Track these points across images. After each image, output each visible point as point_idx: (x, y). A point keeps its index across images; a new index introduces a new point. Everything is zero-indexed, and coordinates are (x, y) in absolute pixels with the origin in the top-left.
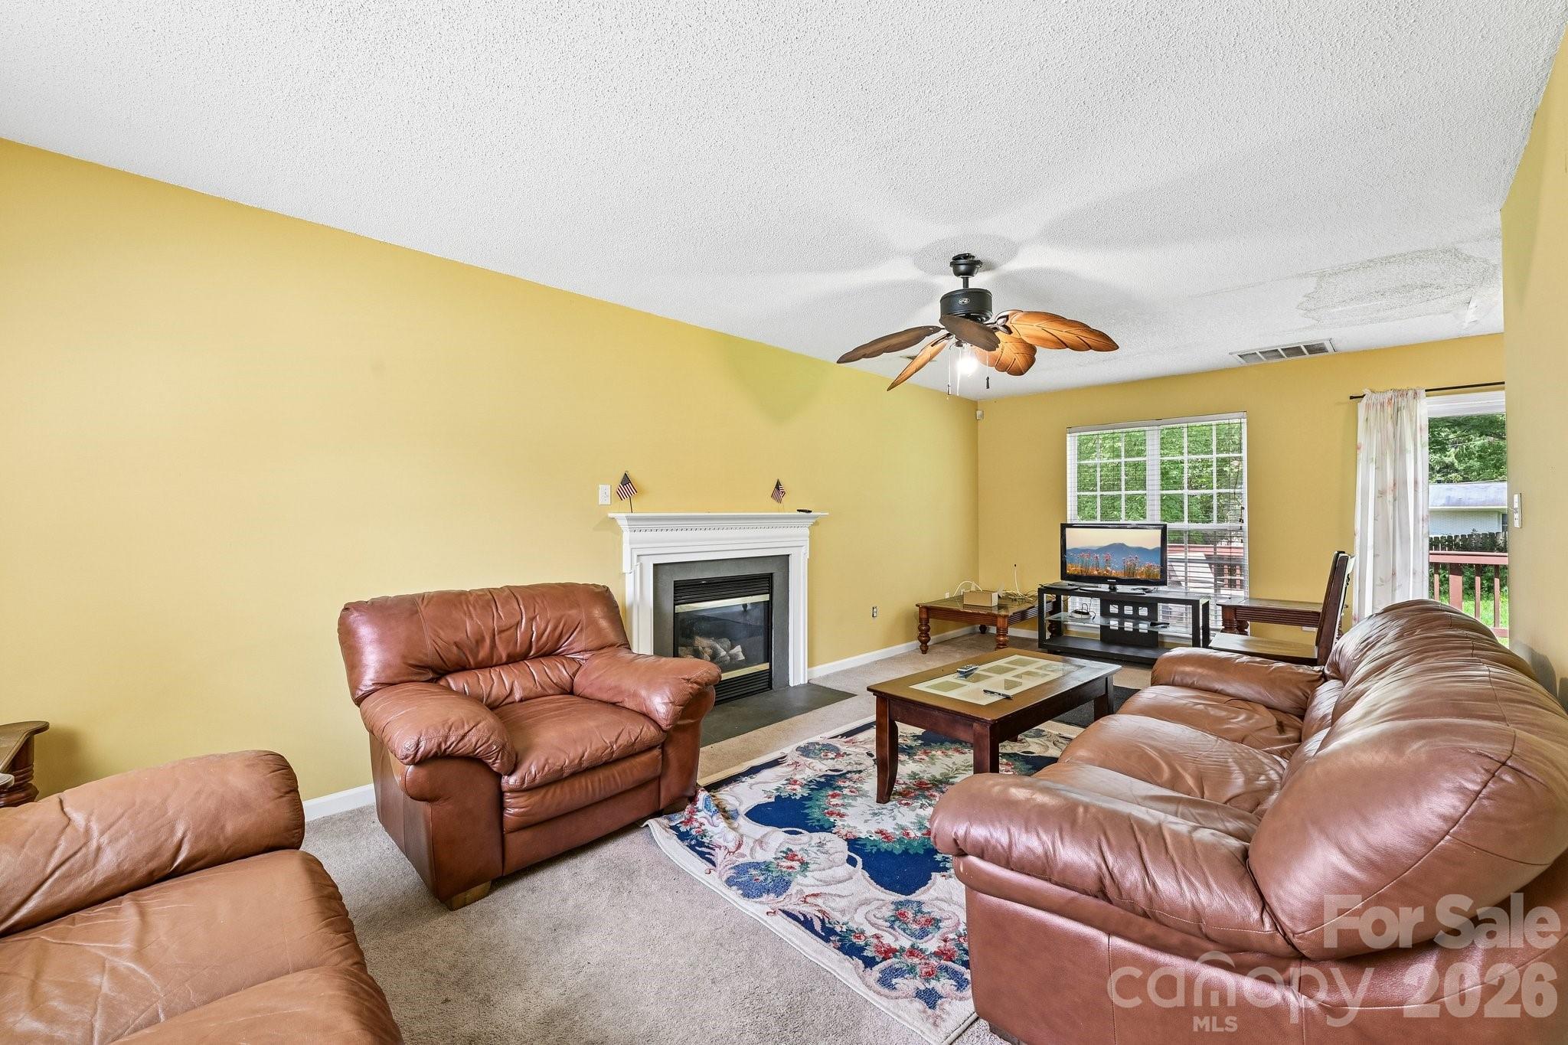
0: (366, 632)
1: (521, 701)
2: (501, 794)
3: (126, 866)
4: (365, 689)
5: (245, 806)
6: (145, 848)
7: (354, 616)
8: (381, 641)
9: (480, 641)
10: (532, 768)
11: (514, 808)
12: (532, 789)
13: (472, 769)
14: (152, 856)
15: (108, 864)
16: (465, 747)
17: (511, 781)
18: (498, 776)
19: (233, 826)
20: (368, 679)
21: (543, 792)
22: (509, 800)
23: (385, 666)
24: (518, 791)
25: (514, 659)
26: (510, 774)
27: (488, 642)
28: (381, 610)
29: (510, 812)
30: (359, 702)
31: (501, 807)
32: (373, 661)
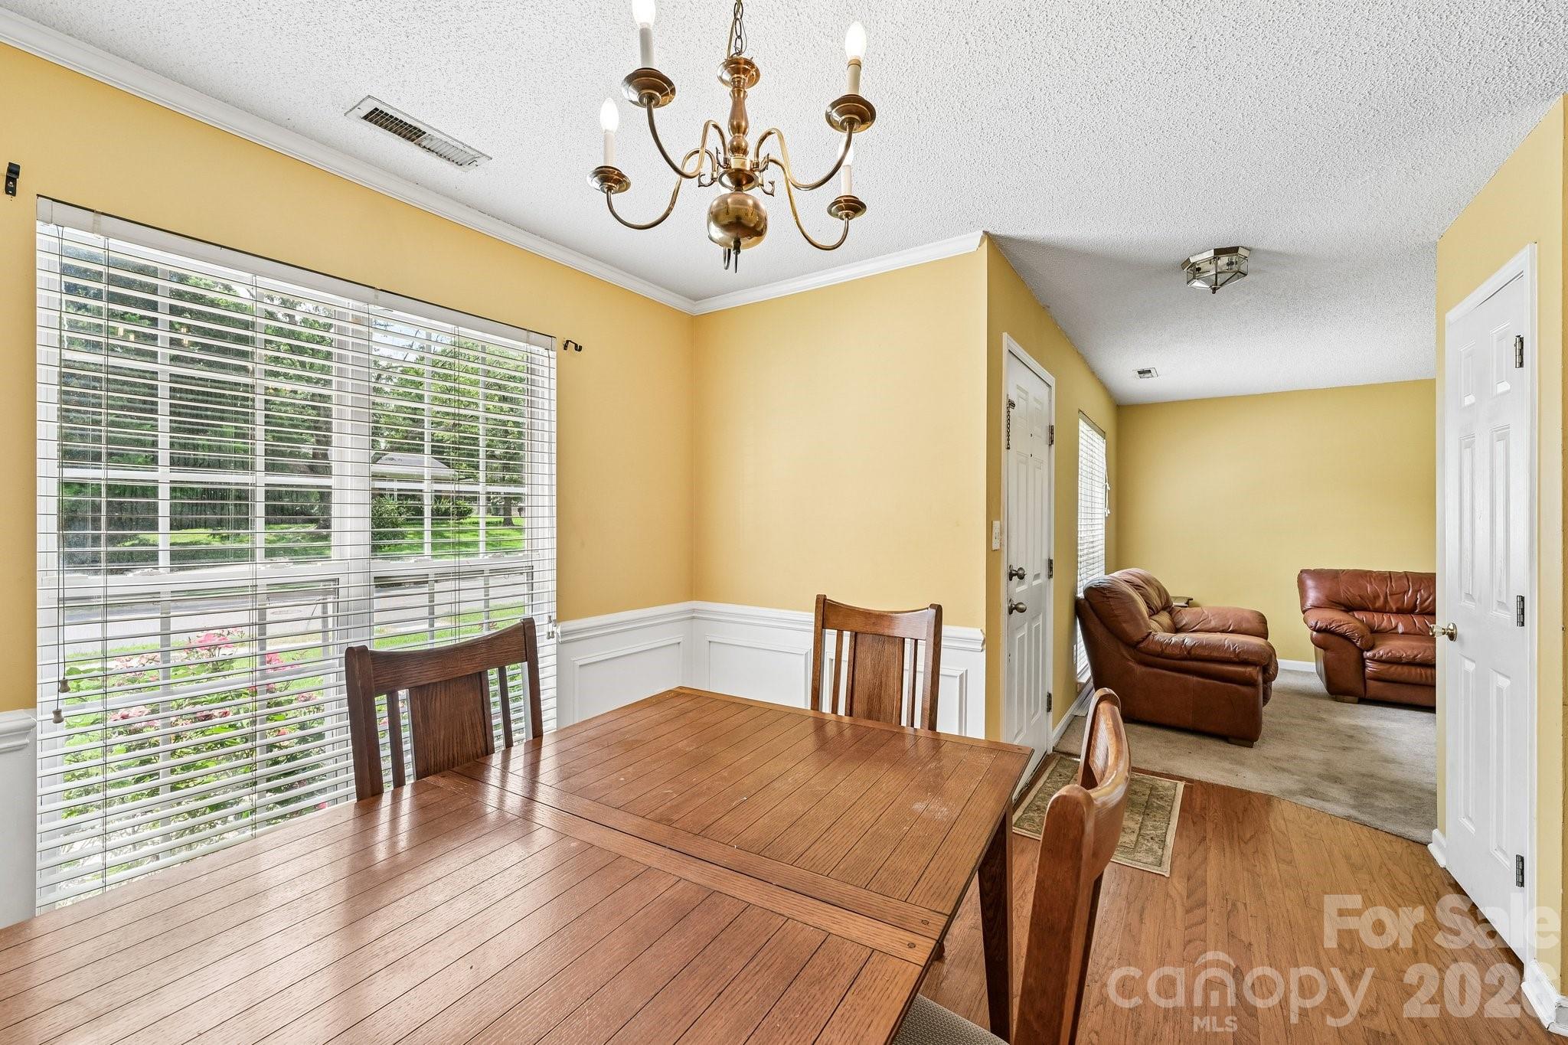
0: (1310, 583)
1: (1403, 633)
2: (1363, 660)
3: (1217, 626)
4: (1307, 608)
5: (1248, 621)
6: (1221, 624)
7: (1304, 575)
8: (1316, 587)
9: (1376, 597)
10: (1381, 651)
11: (1371, 667)
12: (1380, 661)
13: (1346, 642)
14: (1223, 626)
15: (1213, 624)
16: (1339, 630)
17: (1369, 654)
18: (1361, 651)
19: (1245, 626)
20: (1309, 603)
21: (1388, 666)
22: (1368, 663)
23: (1318, 599)
24: (1372, 659)
25: (1400, 611)
26: (1368, 651)
27: (1382, 599)
28: (1319, 575)
29: (1368, 669)
30: (1304, 612)
31: (1364, 666)
32: (1313, 596)
